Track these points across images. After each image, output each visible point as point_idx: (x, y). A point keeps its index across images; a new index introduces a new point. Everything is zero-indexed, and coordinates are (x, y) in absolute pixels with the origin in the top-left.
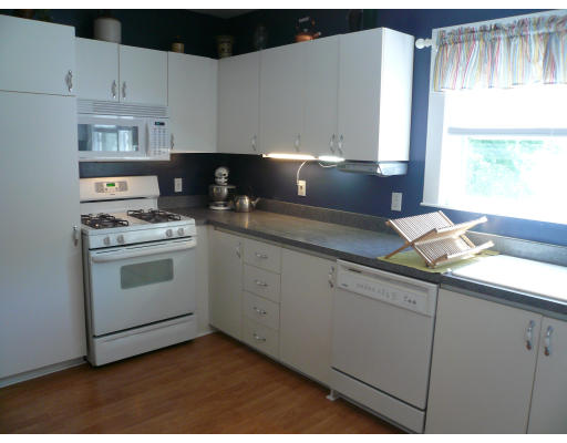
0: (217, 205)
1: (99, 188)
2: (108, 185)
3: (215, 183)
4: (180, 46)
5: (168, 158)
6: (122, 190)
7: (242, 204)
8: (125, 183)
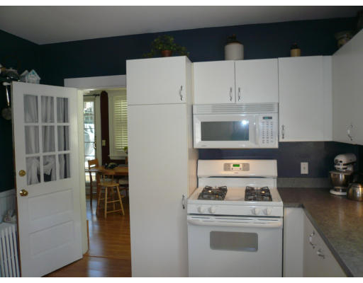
0: (336, 190)
1: (227, 167)
2: (234, 165)
3: (335, 169)
4: (295, 51)
5: (276, 146)
6: (244, 170)
7: (354, 192)
8: (248, 164)
